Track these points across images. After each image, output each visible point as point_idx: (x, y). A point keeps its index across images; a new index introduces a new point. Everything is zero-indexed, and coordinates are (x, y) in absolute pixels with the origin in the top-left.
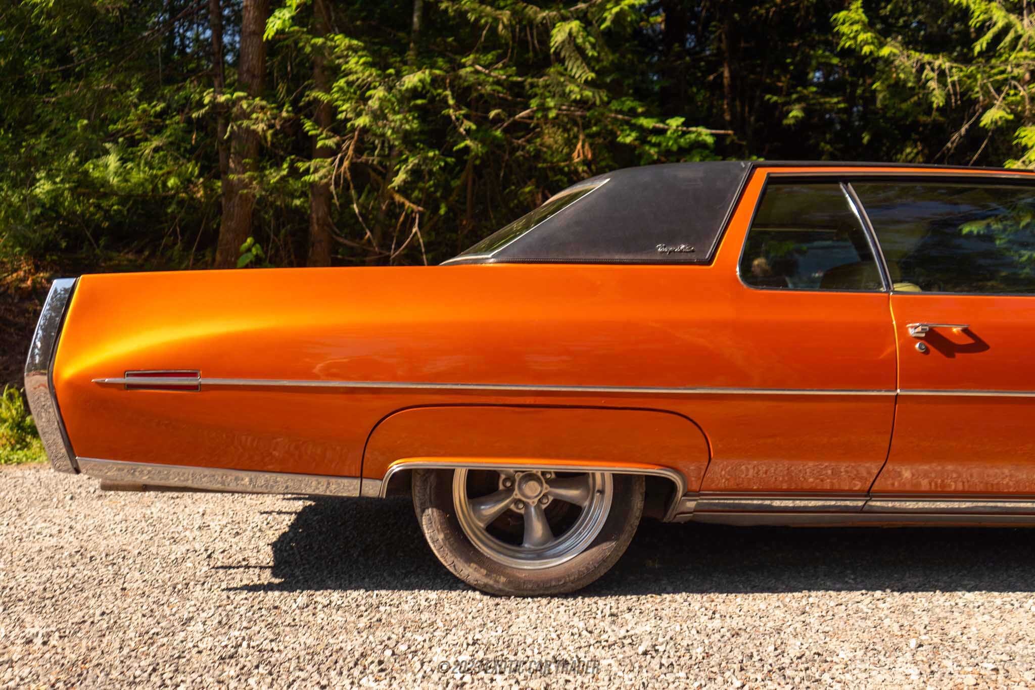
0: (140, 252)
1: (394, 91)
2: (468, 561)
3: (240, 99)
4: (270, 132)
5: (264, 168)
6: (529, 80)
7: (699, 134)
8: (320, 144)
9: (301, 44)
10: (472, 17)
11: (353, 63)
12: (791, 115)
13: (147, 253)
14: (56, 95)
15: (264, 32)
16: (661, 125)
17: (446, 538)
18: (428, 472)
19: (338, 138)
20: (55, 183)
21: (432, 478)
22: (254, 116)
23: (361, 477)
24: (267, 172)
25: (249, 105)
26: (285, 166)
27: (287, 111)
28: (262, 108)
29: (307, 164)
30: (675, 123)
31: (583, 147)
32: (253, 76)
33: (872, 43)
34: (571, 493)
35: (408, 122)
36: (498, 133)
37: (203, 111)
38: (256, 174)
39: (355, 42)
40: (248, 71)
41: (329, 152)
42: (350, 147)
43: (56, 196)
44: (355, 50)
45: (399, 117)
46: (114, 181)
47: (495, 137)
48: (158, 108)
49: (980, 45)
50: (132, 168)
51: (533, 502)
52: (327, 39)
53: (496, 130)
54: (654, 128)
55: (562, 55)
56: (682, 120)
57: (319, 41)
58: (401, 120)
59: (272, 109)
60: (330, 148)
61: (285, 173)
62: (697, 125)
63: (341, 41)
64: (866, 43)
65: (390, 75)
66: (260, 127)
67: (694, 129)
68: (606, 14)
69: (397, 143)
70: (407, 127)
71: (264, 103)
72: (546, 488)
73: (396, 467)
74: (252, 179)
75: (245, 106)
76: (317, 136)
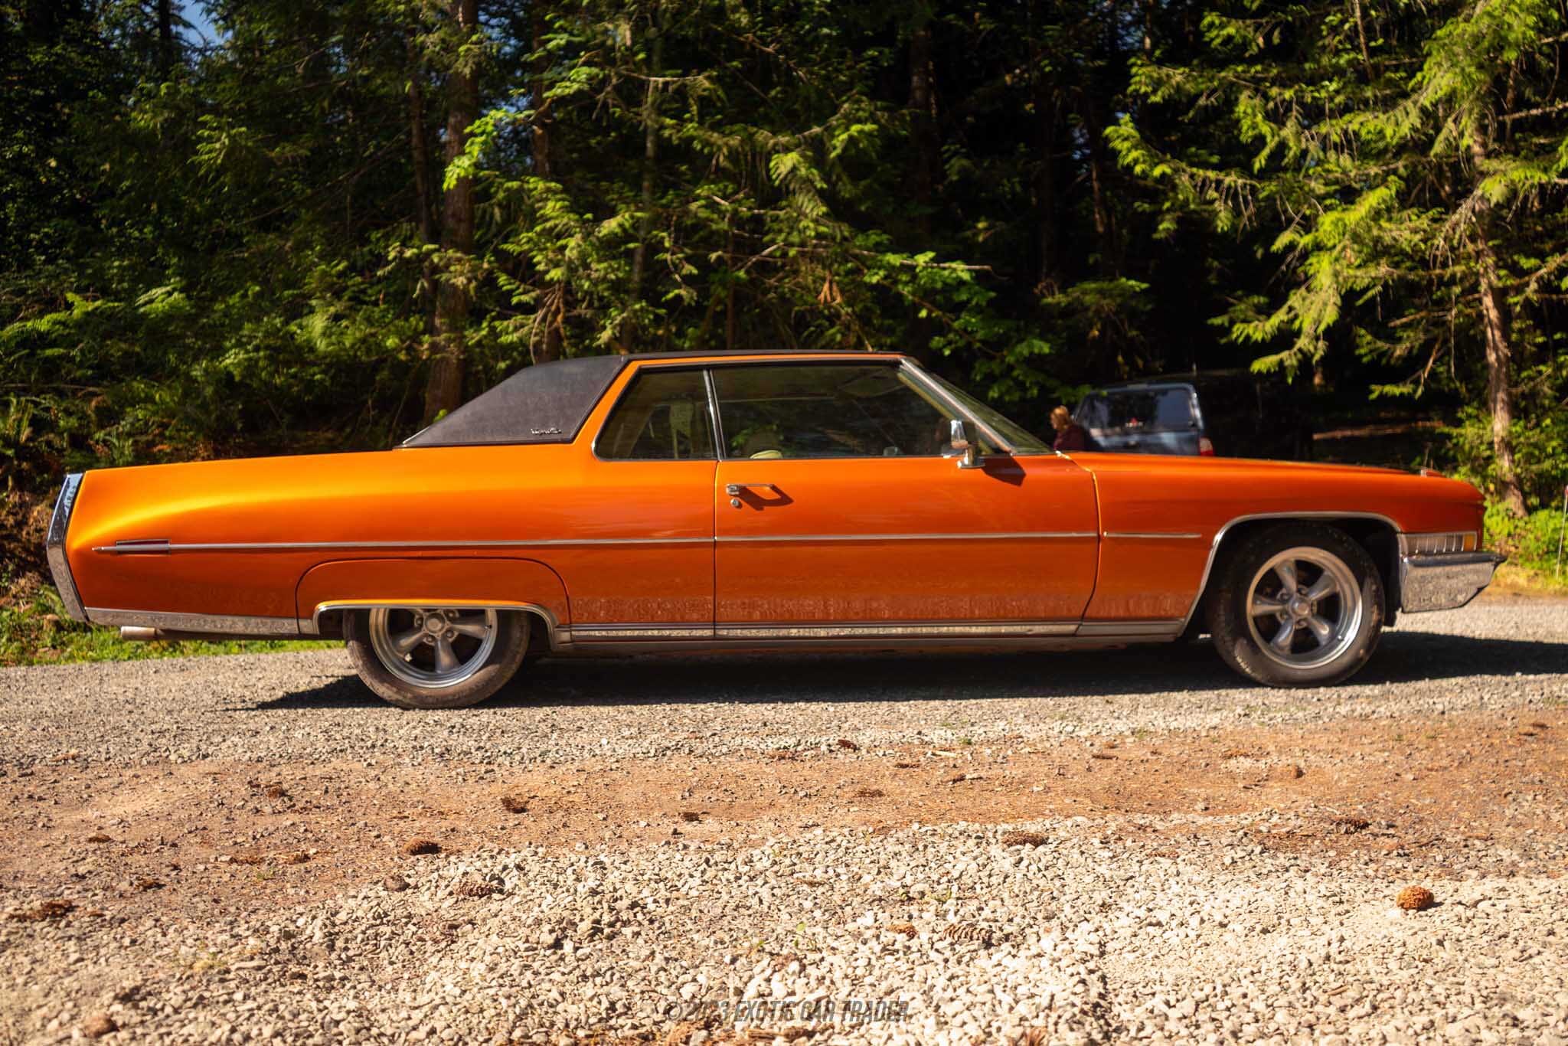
0: (341, 429)
1: (592, 238)
2: (382, 681)
3: (429, 253)
4: (474, 284)
5: (464, 328)
6: (771, 213)
7: (954, 270)
8: (515, 300)
9: (493, 190)
10: (697, 145)
11: (551, 208)
12: (1161, 227)
13: (348, 430)
14: (249, 248)
15: (443, 182)
16: (909, 262)
17: (364, 664)
18: (350, 611)
19: (538, 292)
20: (247, 352)
21: (352, 617)
22: (452, 268)
23: (298, 618)
24: (466, 333)
25: (441, 259)
26: (485, 324)
27: (489, 262)
28: (459, 260)
29: (505, 323)
30: (922, 259)
31: (831, 289)
32: (460, 220)
33: (1144, 162)
34: (471, 629)
35: (614, 270)
36: (742, 274)
37: (389, 268)
38: (453, 336)
39: (553, 184)
40: (454, 215)
41: (527, 309)
42: (555, 300)
43: (250, 367)
44: (555, 192)
45: (605, 265)
46: (321, 345)
47: (738, 278)
48: (340, 267)
49: (1260, 162)
50: (347, 327)
51: (438, 635)
52: (523, 181)
53: (739, 269)
54: (902, 265)
55: (791, 187)
56: (931, 255)
57: (515, 184)
58: (605, 269)
59: (469, 261)
60: (527, 304)
61: (484, 333)
62: (953, 260)
63: (536, 184)
64: (1136, 161)
65: (588, 220)
66: (460, 281)
67: (947, 265)
68: (835, 142)
69: (606, 294)
70: (613, 277)
71: (459, 255)
72: (448, 625)
73: (322, 607)
74: (449, 340)
75: (436, 260)
76: (512, 291)
